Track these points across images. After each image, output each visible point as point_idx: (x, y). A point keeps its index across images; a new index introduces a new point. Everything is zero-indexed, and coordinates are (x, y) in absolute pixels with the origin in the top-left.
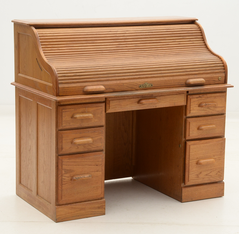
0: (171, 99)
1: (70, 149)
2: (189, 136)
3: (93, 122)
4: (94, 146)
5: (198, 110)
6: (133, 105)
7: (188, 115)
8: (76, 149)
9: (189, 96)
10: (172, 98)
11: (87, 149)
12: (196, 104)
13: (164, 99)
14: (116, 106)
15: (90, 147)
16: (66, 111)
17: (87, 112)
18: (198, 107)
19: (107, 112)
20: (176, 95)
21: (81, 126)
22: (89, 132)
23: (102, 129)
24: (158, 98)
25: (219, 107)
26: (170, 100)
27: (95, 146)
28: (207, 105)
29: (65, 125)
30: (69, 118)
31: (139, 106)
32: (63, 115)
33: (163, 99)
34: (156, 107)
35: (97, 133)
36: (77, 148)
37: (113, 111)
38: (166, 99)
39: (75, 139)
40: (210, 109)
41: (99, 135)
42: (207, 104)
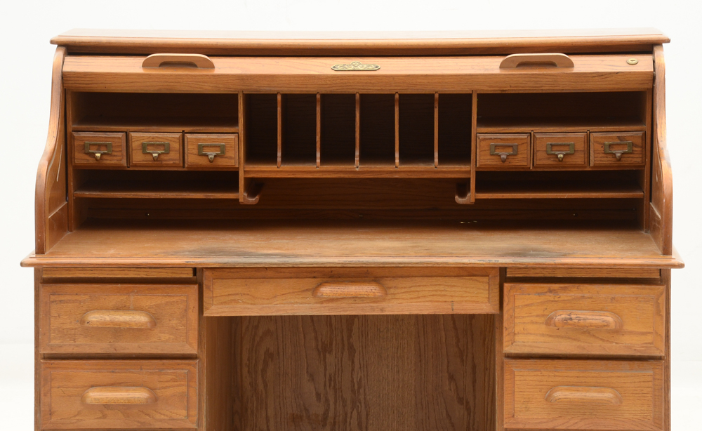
0: (436, 291)
1: (77, 418)
2: (513, 416)
3: (155, 342)
4: (158, 416)
5: (543, 335)
6: (296, 300)
7: (508, 349)
8: (97, 418)
9: (506, 286)
10: (442, 288)
11: (139, 422)
12: (537, 316)
13: (412, 289)
14: (237, 297)
15: (148, 417)
16: (60, 301)
17: (132, 307)
18: (543, 327)
19: (206, 314)
20: (455, 279)
21: (115, 352)
22: (141, 369)
23: (189, 364)
24: (389, 283)
25: (631, 333)
26: (434, 293)
27: (162, 417)
28: (571, 319)
29: (57, 342)
30: (71, 322)
31: (316, 303)
32: (54, 313)
33: (405, 288)
34: (382, 310)
35: (170, 377)
36: (101, 415)
37: (225, 312)
38: (418, 289)
39: (92, 386)
40: (594, 336)
41: (176, 383)
42: (573, 316)
